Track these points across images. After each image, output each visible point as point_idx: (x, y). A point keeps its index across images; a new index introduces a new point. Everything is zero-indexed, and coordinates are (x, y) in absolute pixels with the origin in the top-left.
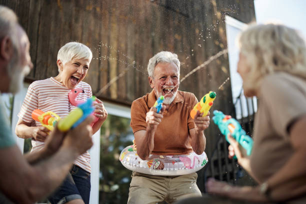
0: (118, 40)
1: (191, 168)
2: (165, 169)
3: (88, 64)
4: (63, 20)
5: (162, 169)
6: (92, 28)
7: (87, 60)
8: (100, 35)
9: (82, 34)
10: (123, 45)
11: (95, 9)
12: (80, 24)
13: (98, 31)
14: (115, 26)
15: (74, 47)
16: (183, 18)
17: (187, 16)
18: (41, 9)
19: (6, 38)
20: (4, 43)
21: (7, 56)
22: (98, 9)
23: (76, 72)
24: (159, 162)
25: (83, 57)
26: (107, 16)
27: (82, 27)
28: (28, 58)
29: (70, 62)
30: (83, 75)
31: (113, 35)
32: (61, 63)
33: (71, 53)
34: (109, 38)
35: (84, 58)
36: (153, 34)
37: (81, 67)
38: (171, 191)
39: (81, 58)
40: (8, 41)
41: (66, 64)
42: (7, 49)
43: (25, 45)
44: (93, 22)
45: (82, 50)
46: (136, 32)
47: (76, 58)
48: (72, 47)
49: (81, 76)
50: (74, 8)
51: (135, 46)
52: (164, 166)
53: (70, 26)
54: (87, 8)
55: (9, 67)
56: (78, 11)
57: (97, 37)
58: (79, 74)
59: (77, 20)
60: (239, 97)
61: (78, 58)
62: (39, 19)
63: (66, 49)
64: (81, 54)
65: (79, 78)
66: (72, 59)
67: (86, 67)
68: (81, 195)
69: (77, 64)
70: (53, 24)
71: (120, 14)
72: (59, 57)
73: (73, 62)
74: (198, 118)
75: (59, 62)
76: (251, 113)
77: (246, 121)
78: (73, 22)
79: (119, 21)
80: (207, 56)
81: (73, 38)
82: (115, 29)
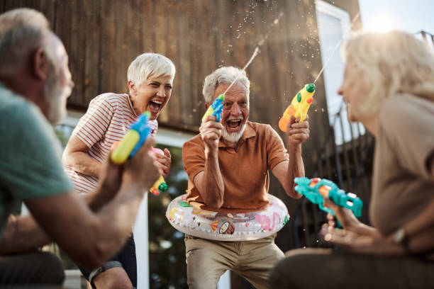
0: (166, 39)
1: (270, 230)
2: (235, 233)
3: (171, 82)
4: (89, 13)
5: (232, 233)
6: (130, 23)
7: (169, 77)
8: (141, 33)
9: (116, 31)
10: (173, 47)
12: (112, 18)
13: (137, 28)
14: (161, 19)
15: (148, 61)
19: (40, 51)
20: (38, 58)
21: (42, 74)
23: (155, 95)
24: (227, 224)
25: (161, 73)
26: (150, 5)
27: (116, 23)
28: (68, 75)
29: (144, 82)
30: (165, 99)
31: (159, 31)
32: (133, 85)
33: (146, 70)
34: (153, 36)
35: (163, 74)
36: (216, 29)
37: (162, 87)
39: (159, 75)
40: (43, 55)
41: (140, 86)
42: (42, 66)
43: (63, 58)
44: (130, 15)
45: (159, 64)
46: (191, 27)
47: (153, 77)
48: (145, 61)
49: (163, 100)
51: (191, 46)
52: (234, 229)
53: (99, 21)
55: (46, 89)
57: (137, 35)
58: (160, 97)
59: (107, 12)
60: (339, 114)
61: (156, 75)
62: (55, 12)
63: (137, 65)
64: (158, 70)
65: (161, 103)
66: (148, 77)
67: (168, 87)
68: (122, 263)
69: (156, 85)
70: (74, 19)
71: (168, 2)
72: (130, 77)
73: (150, 82)
74: (293, 125)
75: (131, 84)
76: (356, 135)
77: (348, 147)
78: (103, 16)
79: (167, 12)
80: (291, 58)
81: (104, 39)
82: (162, 25)
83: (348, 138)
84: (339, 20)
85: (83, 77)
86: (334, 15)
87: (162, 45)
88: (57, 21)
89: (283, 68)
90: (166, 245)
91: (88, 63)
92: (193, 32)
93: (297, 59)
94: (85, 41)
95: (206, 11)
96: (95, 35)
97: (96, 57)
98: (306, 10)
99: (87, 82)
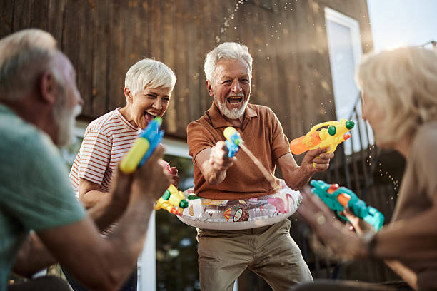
0: (175, 49)
1: (285, 212)
2: (250, 219)
4: (97, 23)
5: (247, 220)
6: (138, 33)
7: (168, 89)
8: (149, 42)
10: (182, 56)
11: (141, 5)
12: (120, 28)
13: (146, 36)
14: (170, 28)
16: (265, 14)
17: (272, 11)
18: (65, 8)
21: (50, 97)
22: (145, 6)
23: (150, 106)
24: (240, 211)
27: (124, 32)
31: (168, 40)
32: (129, 92)
33: (144, 78)
34: (161, 45)
36: (224, 39)
37: (159, 99)
38: (258, 253)
40: (50, 77)
41: (136, 94)
42: (50, 89)
44: (138, 25)
46: (199, 36)
47: (151, 87)
49: (159, 112)
50: (112, 5)
51: (199, 56)
52: (248, 215)
53: (107, 31)
54: (130, 4)
56: (117, 10)
57: (145, 44)
58: (155, 109)
59: (116, 22)
61: (154, 86)
62: (64, 22)
63: (137, 71)
64: (157, 80)
66: (146, 87)
67: (165, 98)
69: (153, 96)
70: (82, 28)
71: (177, 11)
72: (127, 83)
73: (146, 92)
75: (127, 90)
76: (365, 145)
77: (358, 158)
78: (111, 26)
79: (175, 21)
80: (300, 68)
81: (112, 49)
82: (170, 34)
83: (357, 148)
84: (349, 29)
85: (91, 88)
86: (343, 23)
87: (170, 55)
88: (66, 31)
89: (292, 77)
90: (174, 253)
91: (96, 73)
92: (201, 42)
93: (306, 68)
94: (93, 51)
95: (215, 20)
96: (104, 46)
97: (104, 67)
98: (315, 18)
99: (95, 92)
